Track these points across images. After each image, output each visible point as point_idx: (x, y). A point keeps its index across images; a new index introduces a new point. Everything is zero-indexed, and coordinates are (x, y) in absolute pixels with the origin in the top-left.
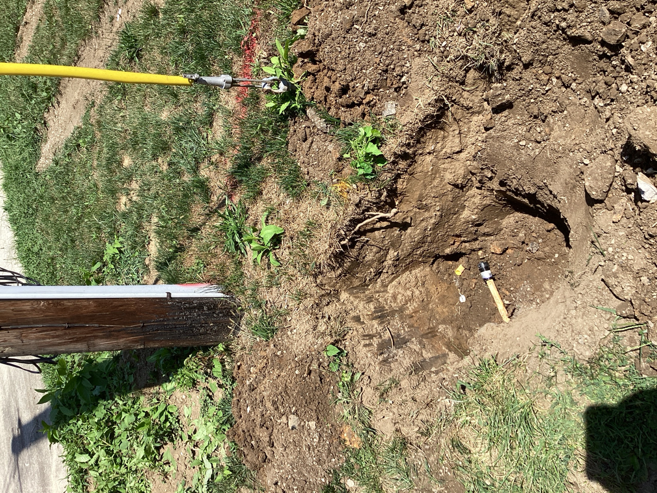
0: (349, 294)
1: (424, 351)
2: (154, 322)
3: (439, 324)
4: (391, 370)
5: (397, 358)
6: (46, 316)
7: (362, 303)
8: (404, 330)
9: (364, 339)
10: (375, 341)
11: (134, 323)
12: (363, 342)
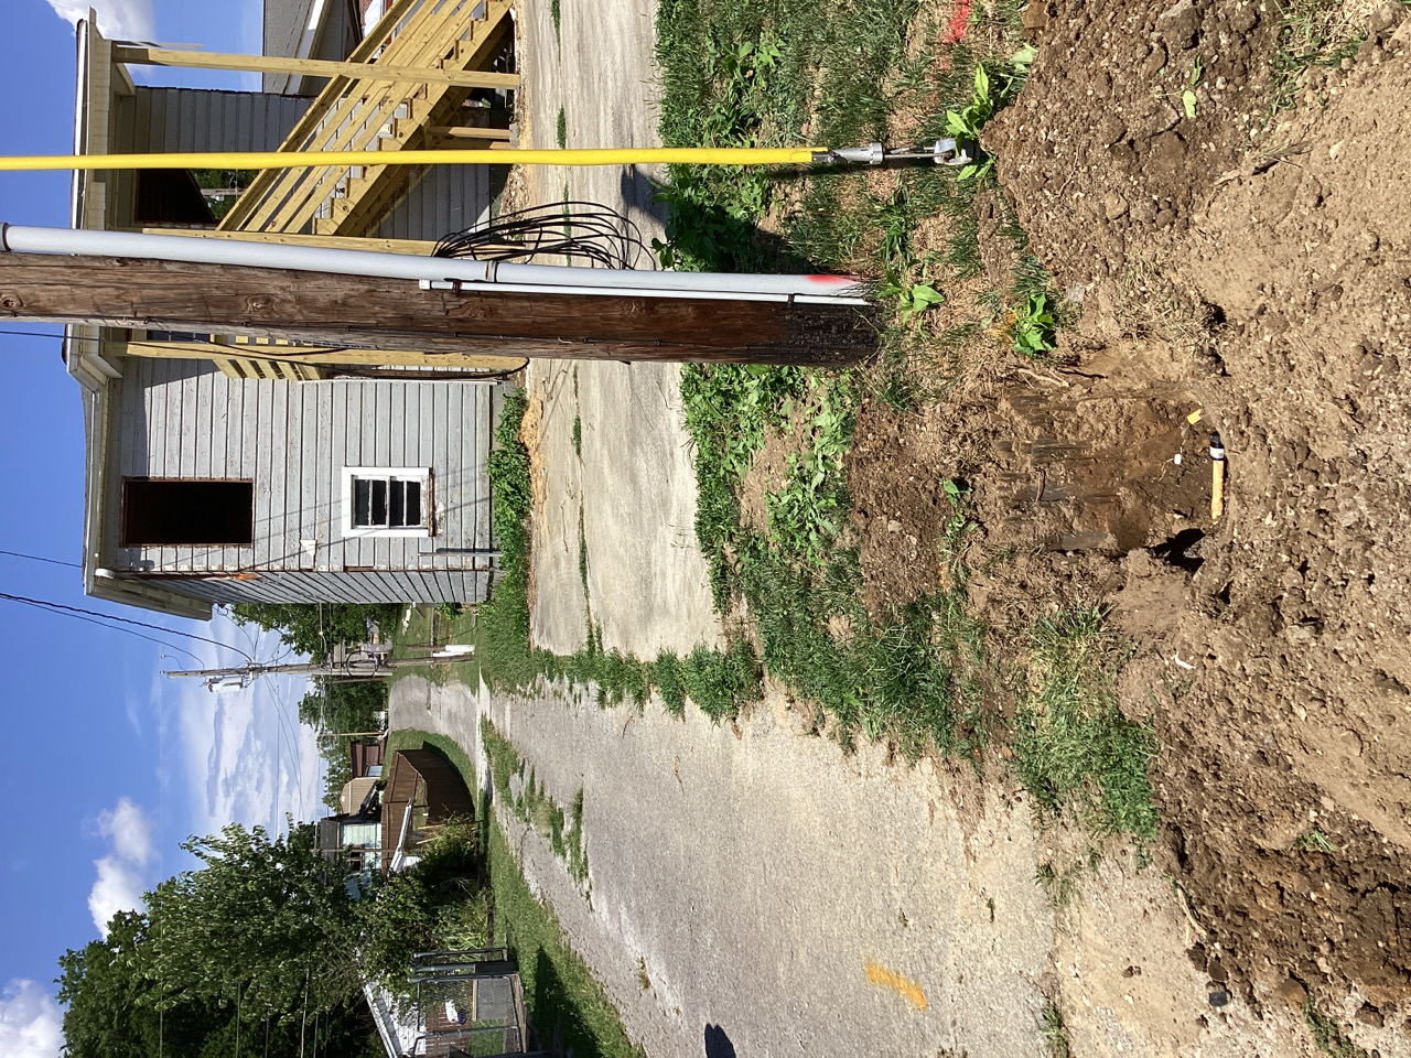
0: (1012, 405)
1: (1076, 521)
2: (762, 345)
3: (1122, 485)
4: (1018, 533)
5: (1035, 518)
6: (636, 329)
7: (1026, 421)
8: (1066, 481)
9: (1002, 480)
10: (1017, 487)
11: (737, 345)
12: (998, 484)
